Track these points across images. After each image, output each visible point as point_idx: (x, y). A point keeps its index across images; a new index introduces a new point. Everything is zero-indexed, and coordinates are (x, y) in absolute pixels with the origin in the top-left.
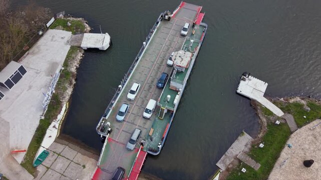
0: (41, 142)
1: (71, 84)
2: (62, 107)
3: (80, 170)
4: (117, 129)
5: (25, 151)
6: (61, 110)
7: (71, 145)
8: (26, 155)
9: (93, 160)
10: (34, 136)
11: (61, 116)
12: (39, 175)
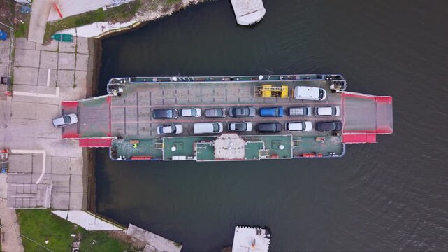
0: (79, 26)
1: (165, 10)
2: (129, 20)
3: (69, 84)
4: (125, 101)
5: (61, 17)
6: (126, 22)
7: (92, 58)
8: (59, 21)
9: (86, 92)
10: (81, 14)
11: (120, 26)
12: (48, 46)
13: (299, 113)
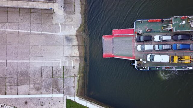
13: (165, 46)
